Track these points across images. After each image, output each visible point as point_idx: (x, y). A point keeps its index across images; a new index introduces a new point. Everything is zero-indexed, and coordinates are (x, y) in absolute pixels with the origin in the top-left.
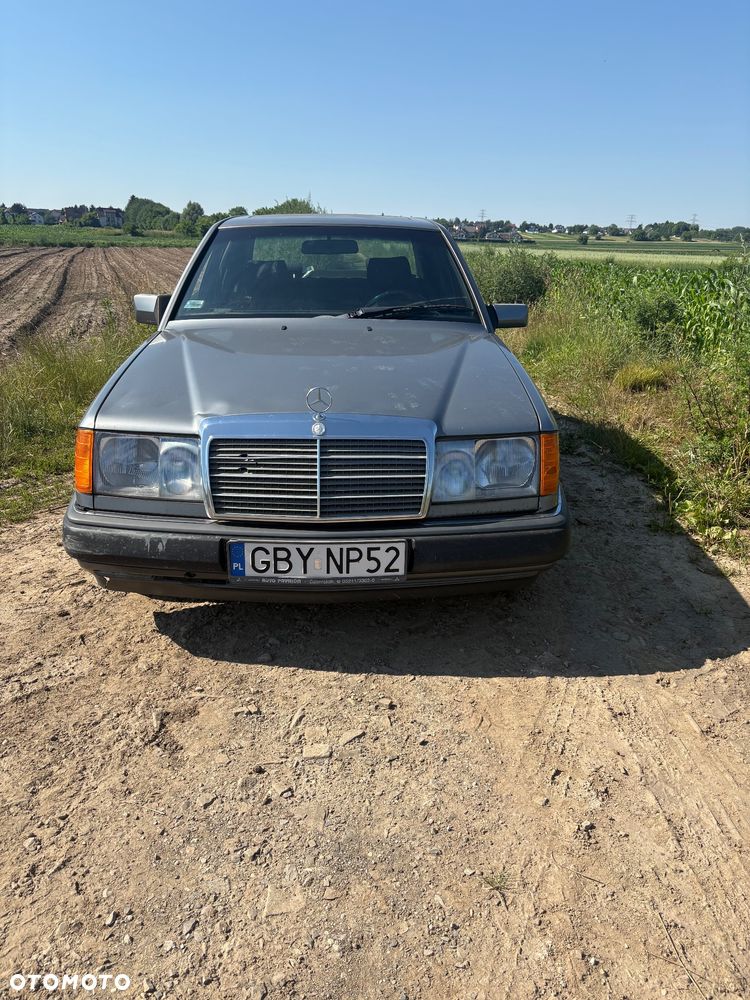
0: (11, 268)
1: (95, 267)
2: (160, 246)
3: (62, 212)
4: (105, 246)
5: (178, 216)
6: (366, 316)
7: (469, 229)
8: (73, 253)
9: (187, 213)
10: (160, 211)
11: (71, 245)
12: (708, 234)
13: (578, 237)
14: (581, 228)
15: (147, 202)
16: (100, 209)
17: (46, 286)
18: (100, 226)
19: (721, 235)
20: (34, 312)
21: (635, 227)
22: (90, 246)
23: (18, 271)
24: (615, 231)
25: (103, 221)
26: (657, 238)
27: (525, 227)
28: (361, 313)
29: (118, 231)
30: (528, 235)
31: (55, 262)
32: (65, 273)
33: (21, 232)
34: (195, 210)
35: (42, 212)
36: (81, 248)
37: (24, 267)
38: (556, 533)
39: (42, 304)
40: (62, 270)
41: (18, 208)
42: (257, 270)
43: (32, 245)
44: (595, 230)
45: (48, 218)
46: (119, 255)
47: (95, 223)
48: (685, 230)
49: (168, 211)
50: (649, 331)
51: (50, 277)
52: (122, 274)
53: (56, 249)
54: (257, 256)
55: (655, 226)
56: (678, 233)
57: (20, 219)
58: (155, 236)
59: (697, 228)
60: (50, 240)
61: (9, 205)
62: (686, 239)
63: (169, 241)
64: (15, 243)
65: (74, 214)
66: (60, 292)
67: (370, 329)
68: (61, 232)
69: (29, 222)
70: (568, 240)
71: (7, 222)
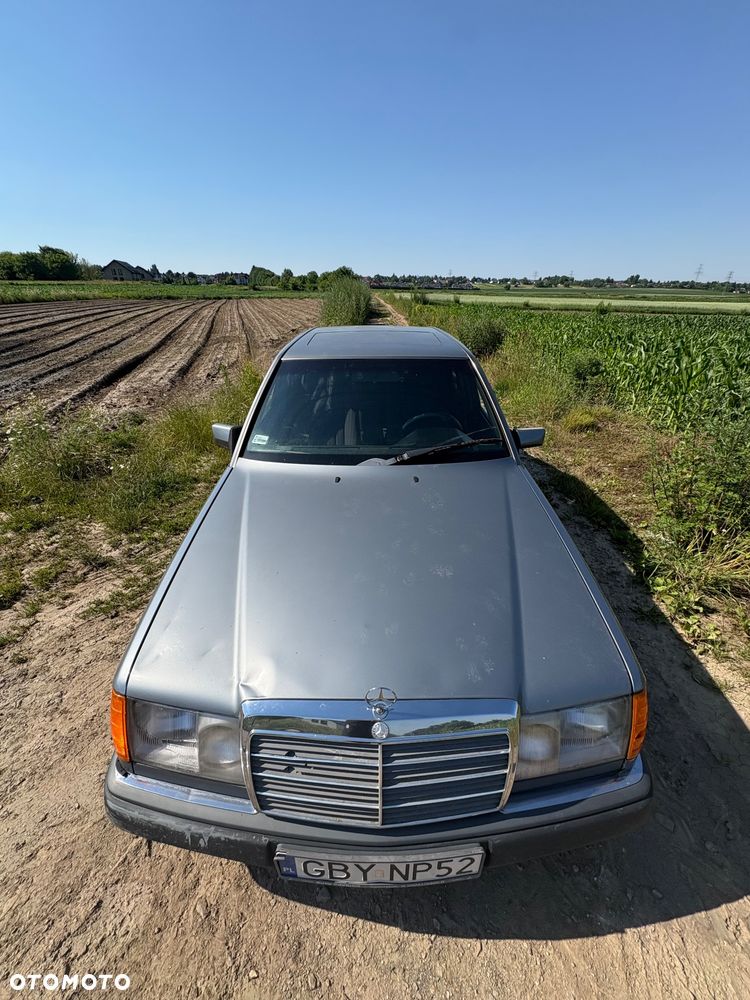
0: (183, 318)
1: (231, 317)
2: (269, 298)
3: (215, 276)
4: (238, 299)
5: (279, 277)
6: (412, 461)
7: (443, 282)
8: (219, 305)
9: (284, 275)
10: (269, 275)
11: (220, 298)
12: (579, 283)
13: (504, 285)
14: (507, 280)
15: (262, 269)
16: (236, 274)
17: (200, 332)
18: (236, 284)
19: (587, 283)
20: (190, 354)
21: (538, 279)
22: (230, 298)
23: (187, 320)
24: (526, 282)
25: (238, 281)
26: (550, 285)
27: (475, 280)
28: (406, 456)
29: (246, 287)
30: (476, 285)
31: (208, 313)
32: (213, 320)
33: (193, 291)
34: (288, 273)
35: (204, 277)
36: (224, 301)
37: (190, 317)
39: (195, 349)
40: (211, 319)
41: (191, 275)
43: (198, 299)
44: (515, 281)
45: (208, 280)
46: (245, 303)
47: (234, 283)
48: (566, 281)
49: (273, 274)
51: (204, 324)
52: (245, 320)
53: (210, 302)
55: (549, 278)
56: (562, 283)
57: (192, 282)
58: (266, 290)
59: (572, 279)
60: (207, 296)
61: (186, 273)
62: (566, 286)
63: (274, 294)
64: (189, 298)
65: (222, 277)
66: (208, 336)
67: (417, 480)
68: (215, 290)
69: (198, 283)
70: (499, 287)
71: (185, 284)
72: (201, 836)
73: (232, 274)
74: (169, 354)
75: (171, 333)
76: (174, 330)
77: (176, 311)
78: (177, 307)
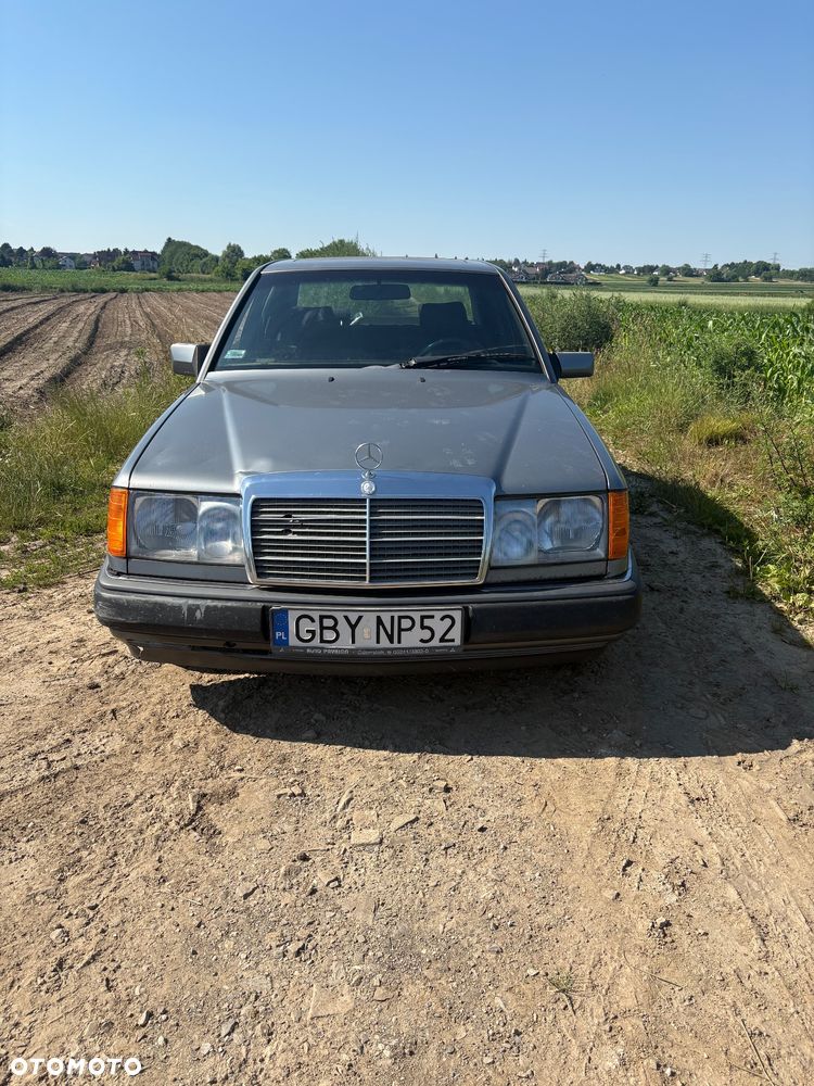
0: (41, 315)
1: (129, 315)
2: (197, 291)
3: (95, 256)
4: (139, 292)
5: (216, 259)
6: (419, 366)
7: (529, 270)
8: (105, 299)
9: (226, 255)
10: (198, 254)
11: (104, 291)
12: (790, 274)
13: (647, 278)
14: (651, 269)
15: (185, 244)
16: (135, 253)
17: (76, 334)
18: (134, 271)
19: (805, 274)
20: (63, 362)
21: (710, 267)
22: (123, 291)
23: (48, 319)
24: (688, 272)
25: (137, 265)
26: (735, 279)
27: (590, 267)
28: (413, 363)
29: (153, 275)
30: (594, 276)
31: (87, 309)
32: (97, 321)
33: (50, 277)
34: (235, 252)
35: (73, 256)
36: (114, 294)
37: (53, 314)
38: (626, 601)
40: (93, 317)
41: (47, 252)
42: (303, 317)
43: (62, 291)
44: (667, 271)
45: (79, 262)
46: (154, 300)
47: (129, 268)
48: (765, 270)
49: (206, 254)
50: (725, 380)
51: (81, 325)
52: (157, 322)
53: (87, 295)
54: (302, 302)
55: (732, 266)
56: (757, 273)
57: (48, 264)
58: (192, 280)
59: (778, 268)
60: (82, 286)
61: (38, 249)
62: (766, 279)
63: (207, 286)
64: (44, 289)
65: (106, 257)
66: (91, 341)
67: (423, 381)
68: (93, 277)
69: (59, 267)
70: (636, 281)
71: (34, 267)
72: (198, 607)
73: (126, 252)
74: (26, 361)
75: (23, 335)
76: (27, 332)
77: (23, 305)
78: (25, 301)
